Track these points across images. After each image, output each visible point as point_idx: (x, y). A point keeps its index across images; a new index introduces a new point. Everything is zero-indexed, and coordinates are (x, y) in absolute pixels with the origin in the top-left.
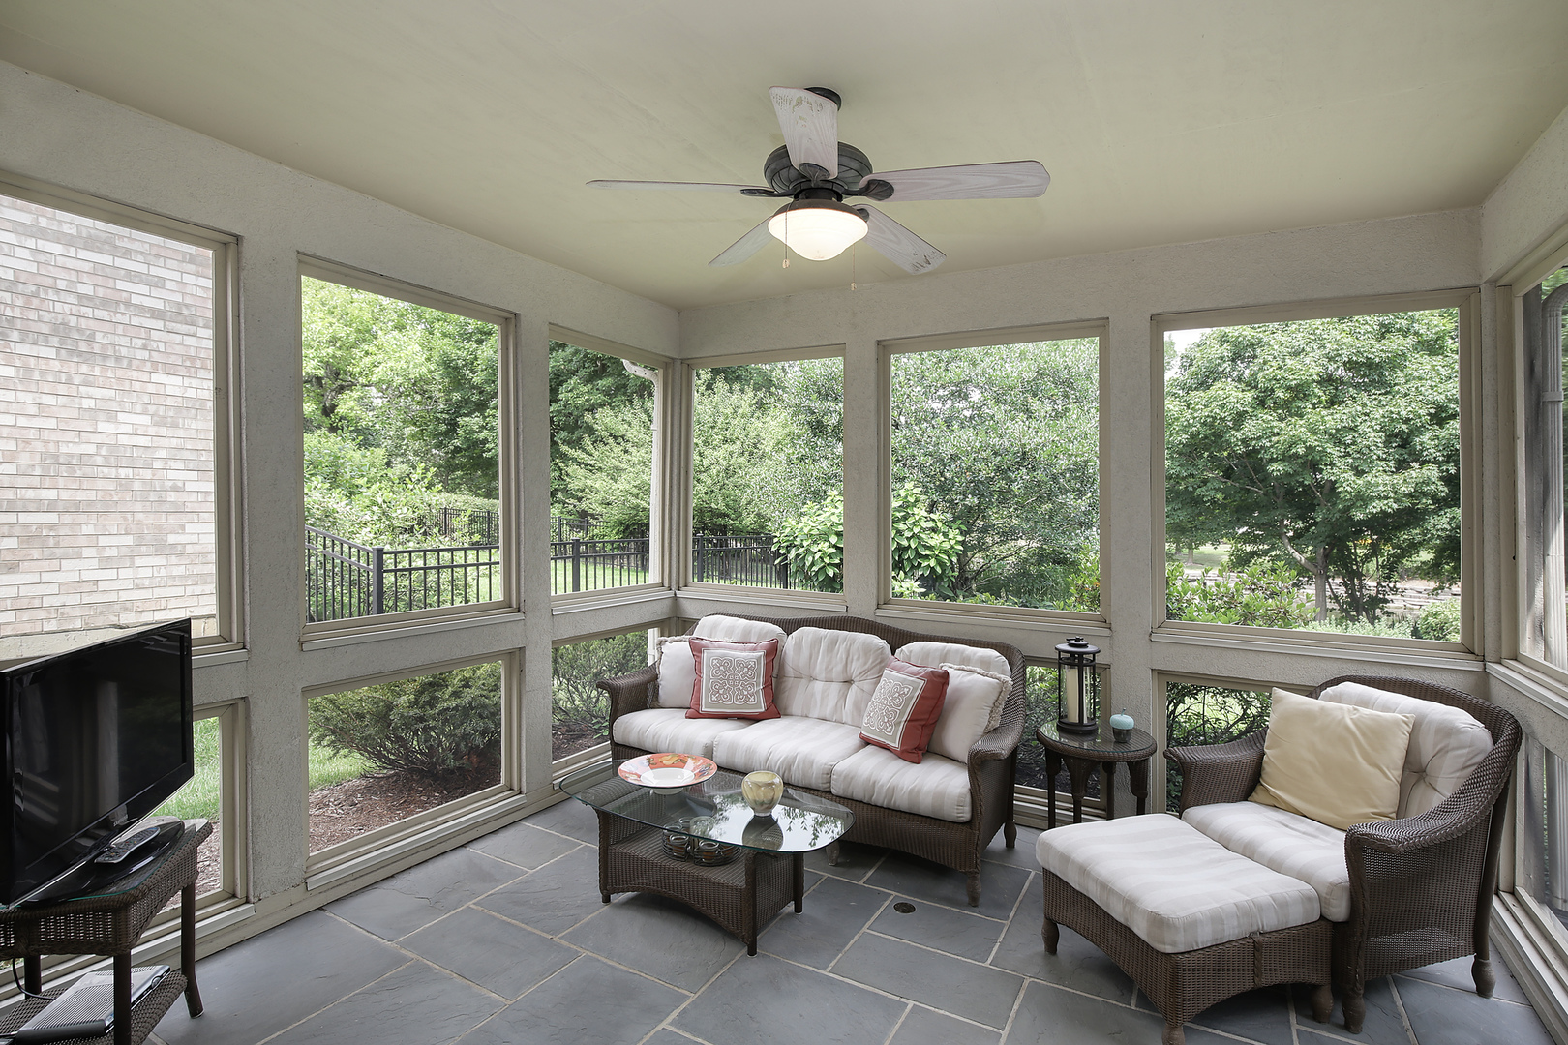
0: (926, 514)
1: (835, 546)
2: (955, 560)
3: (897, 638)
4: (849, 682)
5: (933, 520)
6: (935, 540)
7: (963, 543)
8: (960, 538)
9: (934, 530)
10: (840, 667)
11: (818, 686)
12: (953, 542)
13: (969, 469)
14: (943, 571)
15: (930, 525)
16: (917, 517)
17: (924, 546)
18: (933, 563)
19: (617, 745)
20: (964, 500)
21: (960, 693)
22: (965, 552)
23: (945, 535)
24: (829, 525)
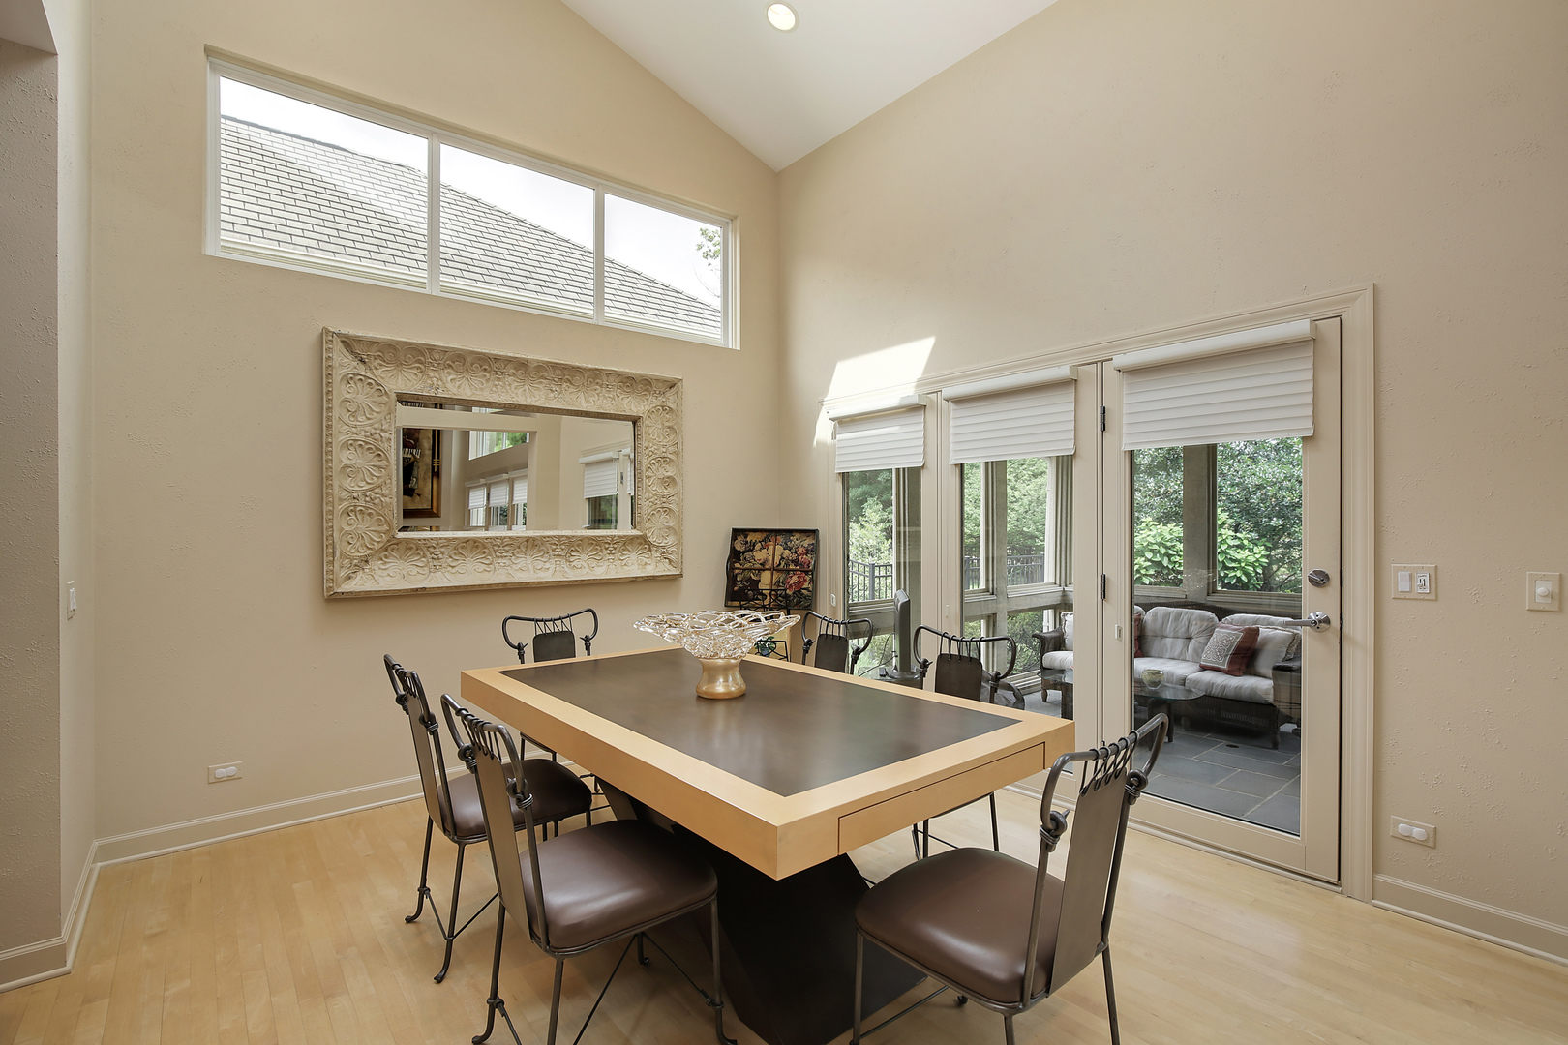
0: (1233, 534)
1: (1149, 560)
2: (1260, 571)
3: (1222, 613)
4: (1190, 638)
5: (1240, 538)
6: (1242, 554)
7: (1268, 557)
8: (1264, 553)
9: (1241, 547)
10: (1183, 629)
11: (1169, 641)
12: (1258, 556)
13: (1274, 496)
14: (1249, 580)
15: (1237, 542)
16: (1224, 537)
17: (1231, 559)
18: (1239, 573)
19: (1045, 668)
20: (1270, 521)
21: (1267, 640)
22: (1269, 564)
23: (1251, 550)
24: (1145, 544)
